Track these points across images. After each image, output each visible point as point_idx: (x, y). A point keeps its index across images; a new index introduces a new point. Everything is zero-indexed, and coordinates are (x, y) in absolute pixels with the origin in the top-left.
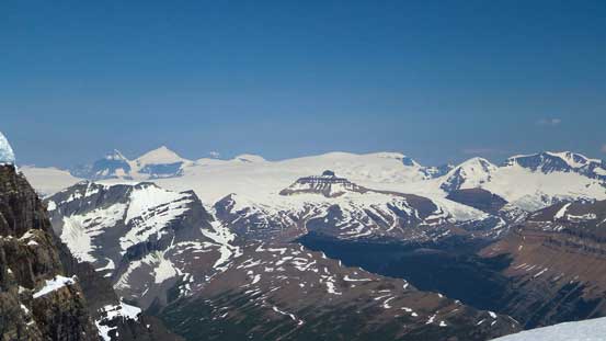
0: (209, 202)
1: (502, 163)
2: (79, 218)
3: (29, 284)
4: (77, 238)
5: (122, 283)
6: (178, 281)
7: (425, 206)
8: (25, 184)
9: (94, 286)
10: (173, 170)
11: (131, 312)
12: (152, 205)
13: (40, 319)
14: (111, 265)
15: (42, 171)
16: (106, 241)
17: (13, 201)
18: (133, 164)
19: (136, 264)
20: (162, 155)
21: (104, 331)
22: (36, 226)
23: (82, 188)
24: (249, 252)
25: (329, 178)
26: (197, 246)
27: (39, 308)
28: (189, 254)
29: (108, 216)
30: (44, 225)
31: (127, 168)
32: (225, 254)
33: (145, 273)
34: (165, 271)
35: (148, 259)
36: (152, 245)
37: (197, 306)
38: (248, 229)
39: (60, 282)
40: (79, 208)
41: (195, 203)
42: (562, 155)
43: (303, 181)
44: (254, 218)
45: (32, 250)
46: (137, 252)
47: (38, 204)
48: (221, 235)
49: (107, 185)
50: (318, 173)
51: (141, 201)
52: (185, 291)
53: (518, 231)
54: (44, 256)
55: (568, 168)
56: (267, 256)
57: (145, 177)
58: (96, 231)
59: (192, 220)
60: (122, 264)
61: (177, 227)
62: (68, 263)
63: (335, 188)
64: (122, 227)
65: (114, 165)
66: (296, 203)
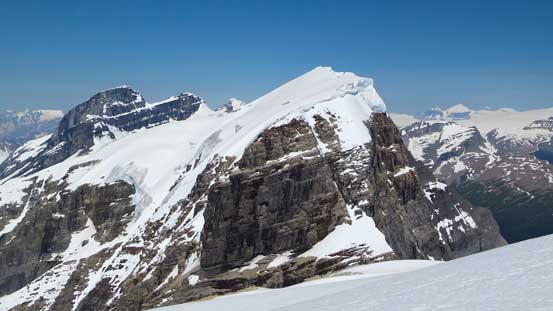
0: (484, 133)
2: (415, 139)
3: (392, 170)
4: (416, 147)
5: (438, 172)
6: (467, 172)
8: (391, 122)
9: (423, 172)
10: (465, 115)
11: (442, 186)
12: (454, 133)
13: (397, 187)
14: (432, 163)
15: (399, 116)
16: (430, 151)
17: (385, 130)
18: (444, 112)
19: (445, 163)
20: (460, 108)
21: (428, 195)
22: (396, 143)
23: (419, 124)
24: (505, 159)
25: (552, 121)
26: (477, 155)
27: (396, 182)
28: (472, 159)
29: (432, 138)
30: (399, 141)
31: (442, 114)
32: (492, 159)
33: (450, 167)
34: (460, 167)
35: (451, 160)
36: (453, 154)
37: (476, 186)
38: (504, 147)
39: (406, 170)
40: (417, 134)
41: (477, 133)
43: (537, 122)
44: (508, 141)
45: (394, 154)
46: (445, 156)
47: (397, 132)
48: (490, 150)
49: (431, 123)
50: (546, 118)
51: (448, 131)
52: (470, 177)
54: (399, 156)
56: (514, 161)
57: (450, 119)
58: (425, 146)
59: (474, 141)
60: (438, 162)
61: (466, 145)
62: (411, 161)
64: (438, 144)
65: (435, 113)
66: (533, 134)
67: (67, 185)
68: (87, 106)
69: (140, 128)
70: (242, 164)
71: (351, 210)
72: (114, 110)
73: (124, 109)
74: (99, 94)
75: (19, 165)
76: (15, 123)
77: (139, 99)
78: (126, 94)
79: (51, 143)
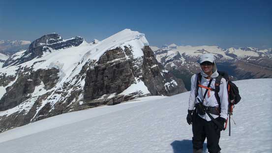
0: (181, 54)
1: (237, 49)
2: (159, 55)
3: (150, 65)
4: (158, 58)
5: (165, 66)
6: (175, 67)
7: (221, 56)
8: (151, 49)
9: (161, 67)
10: (175, 48)
11: (167, 71)
12: (171, 54)
13: (152, 72)
14: (164, 63)
15: (154, 47)
16: (163, 59)
17: (149, 52)
18: (168, 46)
19: (168, 63)
20: (174, 45)
21: (162, 74)
22: (152, 56)
23: (160, 50)
24: (187, 63)
25: (203, 50)
26: (178, 61)
27: (152, 69)
28: (177, 62)
29: (164, 55)
30: (153, 56)
32: (183, 63)
33: (169, 65)
34: (173, 65)
35: (170, 63)
36: (171, 60)
37: (178, 71)
38: (188, 59)
39: (155, 66)
40: (159, 53)
41: (179, 54)
42: (250, 48)
43: (198, 51)
44: (189, 57)
45: (151, 60)
46: (168, 61)
47: (153, 52)
48: (183, 59)
49: (164, 50)
50: (201, 49)
51: (170, 53)
52: (176, 68)
53: (239, 62)
54: (153, 61)
55: (251, 50)
56: (191, 63)
57: (170, 49)
59: (178, 56)
60: (166, 63)
61: (175, 58)
62: (157, 63)
63: (204, 52)
64: (166, 57)
65: (165, 46)
66: (197, 55)
67: (33, 69)
68: (40, 40)
69: (61, 49)
70: (99, 63)
71: (136, 79)
72: (51, 42)
73: (54, 42)
74: (45, 36)
75: (14, 61)
76: (12, 45)
77: (60, 38)
78: (55, 36)
79: (26, 53)
